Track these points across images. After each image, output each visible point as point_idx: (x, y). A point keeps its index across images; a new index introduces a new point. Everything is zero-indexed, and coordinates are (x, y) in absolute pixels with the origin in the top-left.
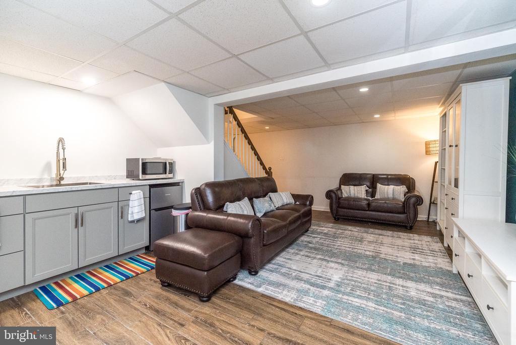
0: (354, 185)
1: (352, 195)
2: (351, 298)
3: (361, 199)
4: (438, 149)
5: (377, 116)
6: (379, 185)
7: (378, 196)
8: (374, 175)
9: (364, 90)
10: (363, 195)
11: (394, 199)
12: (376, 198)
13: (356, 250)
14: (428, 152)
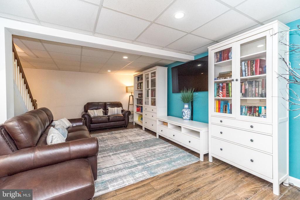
0: (96, 109)
1: (96, 115)
2: (148, 164)
3: (100, 117)
4: (133, 90)
5: (109, 71)
6: (109, 108)
7: (109, 114)
8: (105, 103)
9: (125, 57)
10: (102, 114)
11: (117, 114)
12: (108, 115)
13: (121, 143)
14: (127, 92)
